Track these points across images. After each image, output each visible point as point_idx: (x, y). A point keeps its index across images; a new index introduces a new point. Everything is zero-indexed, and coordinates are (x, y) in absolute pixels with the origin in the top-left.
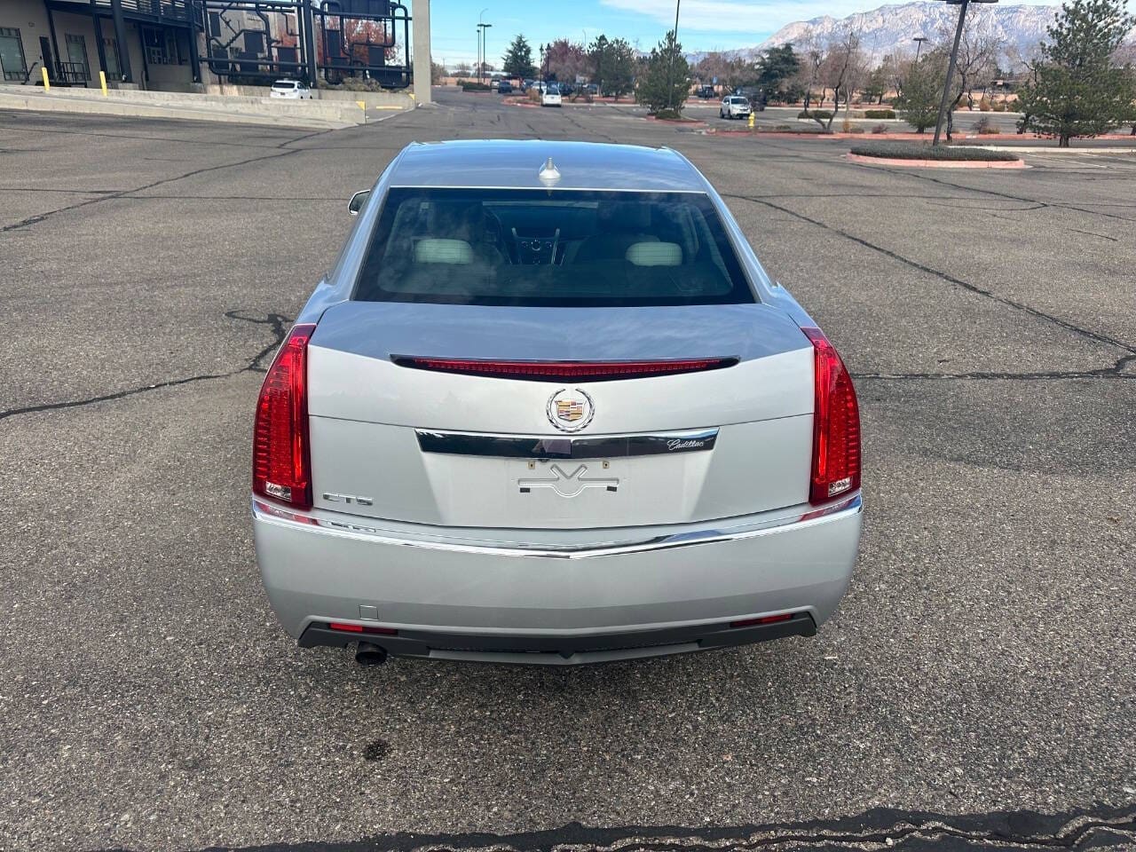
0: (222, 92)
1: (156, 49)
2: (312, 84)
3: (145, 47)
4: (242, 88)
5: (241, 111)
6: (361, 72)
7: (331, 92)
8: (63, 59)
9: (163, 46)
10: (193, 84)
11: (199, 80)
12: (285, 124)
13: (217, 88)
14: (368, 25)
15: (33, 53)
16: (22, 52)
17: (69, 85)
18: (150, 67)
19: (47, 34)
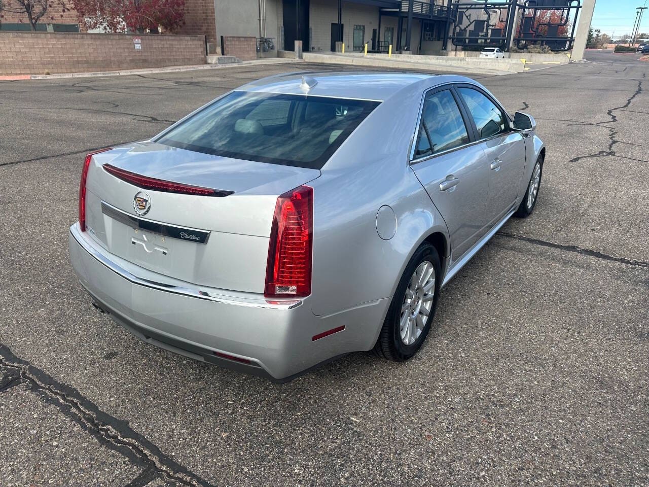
0: (456, 55)
1: (429, 33)
2: (506, 49)
3: (423, 32)
4: (467, 52)
5: (453, 65)
6: (540, 42)
7: (517, 54)
8: (381, 39)
9: (432, 31)
10: (442, 51)
11: (445, 49)
12: (471, 72)
13: (453, 53)
14: (554, 12)
15: (369, 36)
16: (363, 36)
17: (380, 53)
18: (422, 42)
19: (377, 27)
